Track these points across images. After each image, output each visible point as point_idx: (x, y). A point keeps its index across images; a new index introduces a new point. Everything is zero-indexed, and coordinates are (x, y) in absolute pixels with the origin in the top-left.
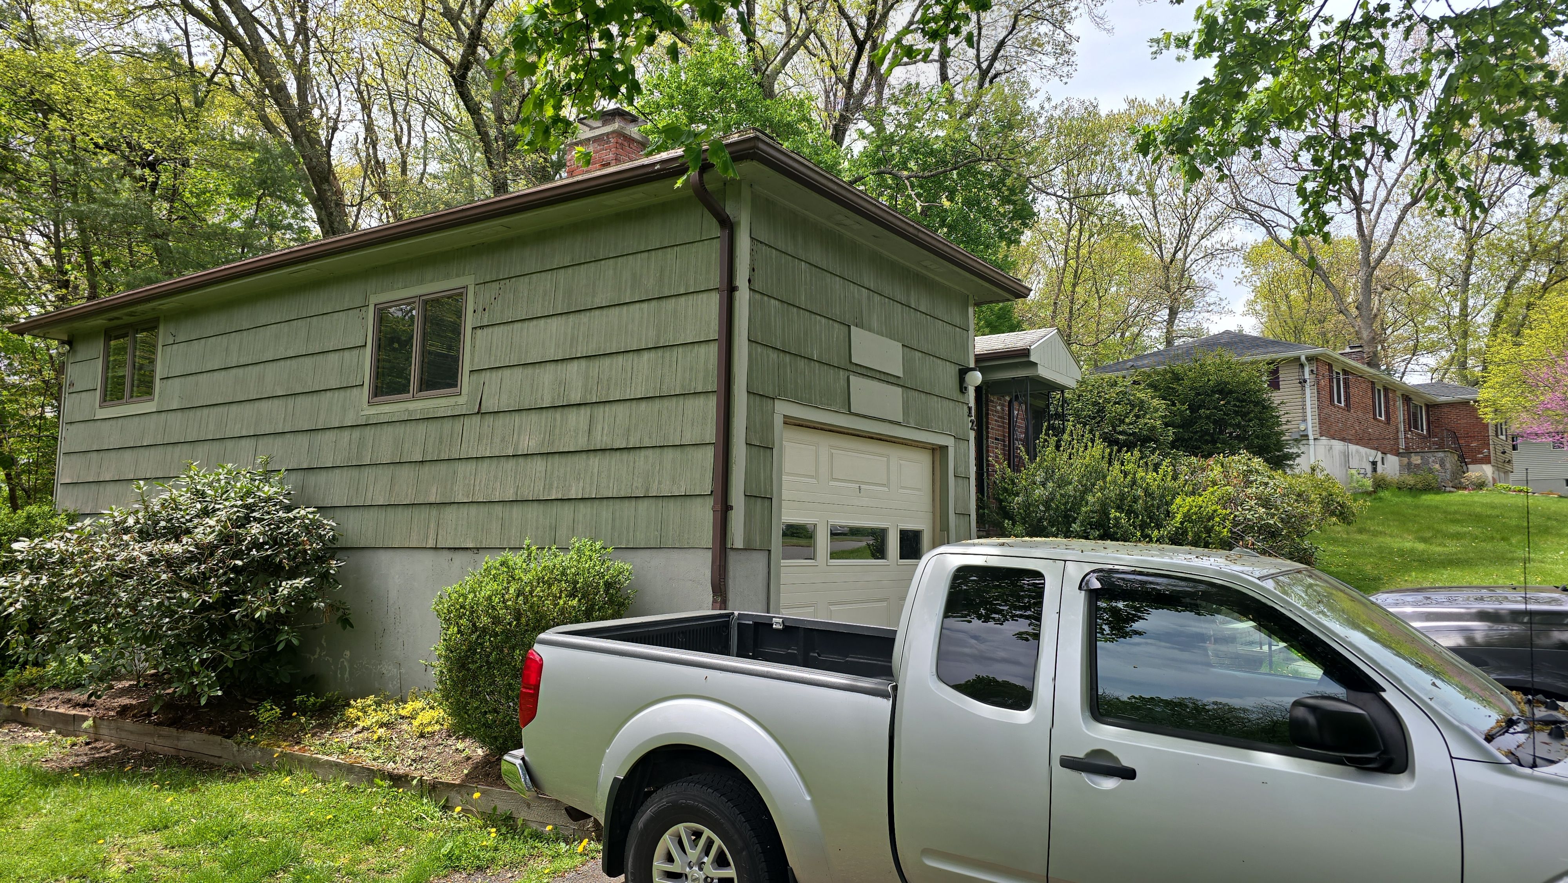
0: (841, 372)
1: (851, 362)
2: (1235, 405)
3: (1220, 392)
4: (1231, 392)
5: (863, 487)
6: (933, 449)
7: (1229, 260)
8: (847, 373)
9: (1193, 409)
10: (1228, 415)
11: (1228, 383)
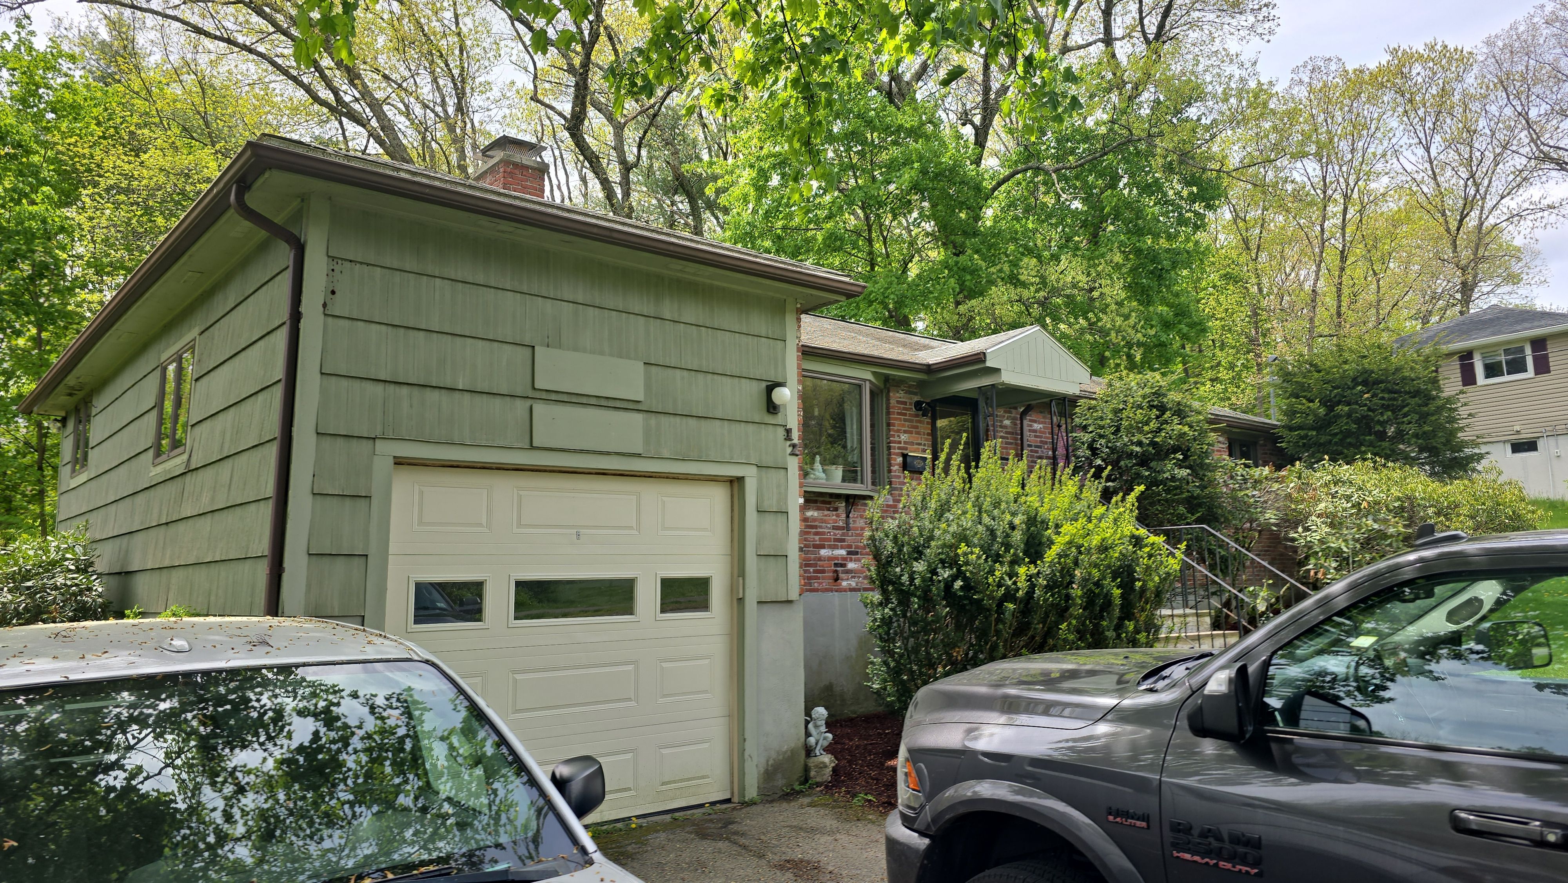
0: (519, 402)
1: (534, 388)
2: (1383, 398)
3: (1365, 383)
4: (1377, 382)
5: (582, 531)
6: (731, 482)
7: (1544, 221)
8: (529, 403)
9: (1329, 404)
10: (1373, 411)
11: (1372, 372)
